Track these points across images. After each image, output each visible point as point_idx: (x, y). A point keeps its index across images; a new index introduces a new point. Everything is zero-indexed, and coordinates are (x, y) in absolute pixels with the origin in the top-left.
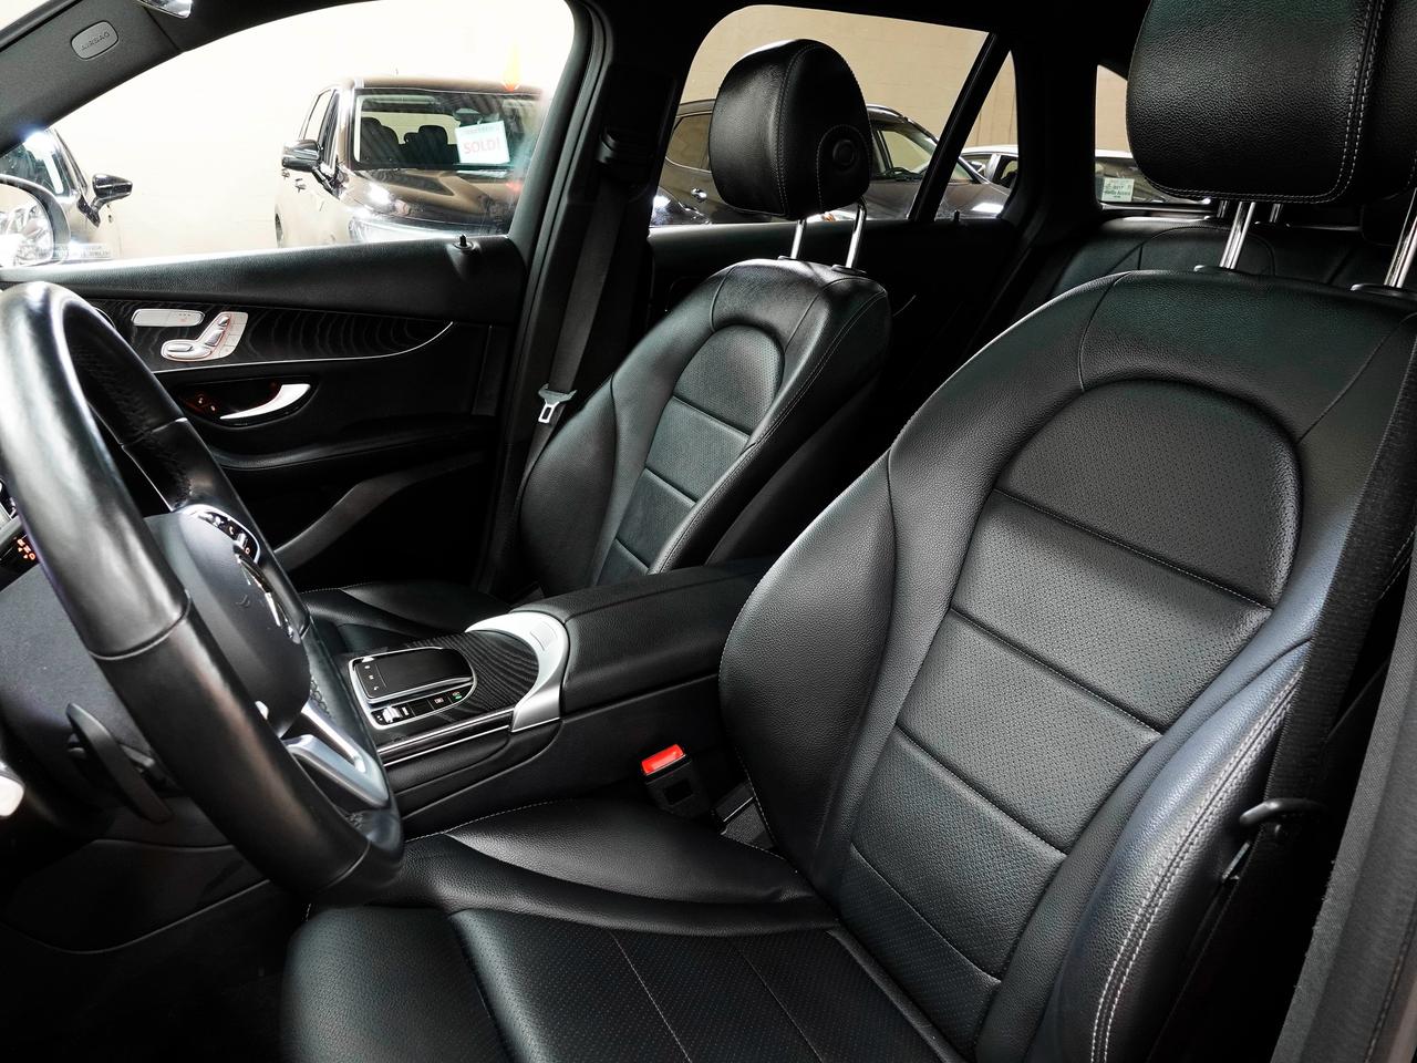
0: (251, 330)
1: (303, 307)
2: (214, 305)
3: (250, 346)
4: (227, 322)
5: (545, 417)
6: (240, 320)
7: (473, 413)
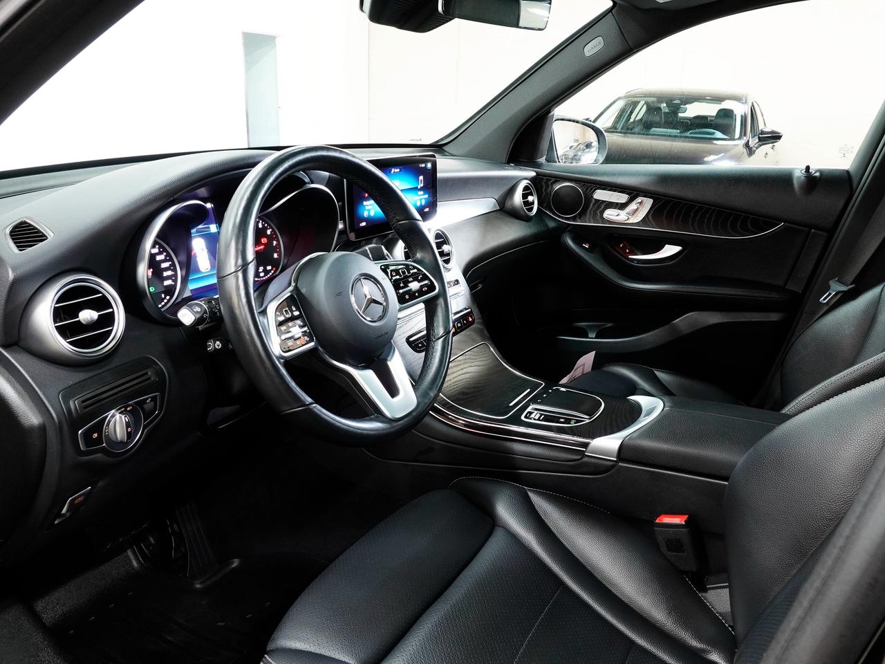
0: (654, 209)
1: (685, 200)
2: (635, 193)
3: (651, 218)
4: (641, 203)
5: (824, 299)
6: (648, 203)
7: (787, 287)
